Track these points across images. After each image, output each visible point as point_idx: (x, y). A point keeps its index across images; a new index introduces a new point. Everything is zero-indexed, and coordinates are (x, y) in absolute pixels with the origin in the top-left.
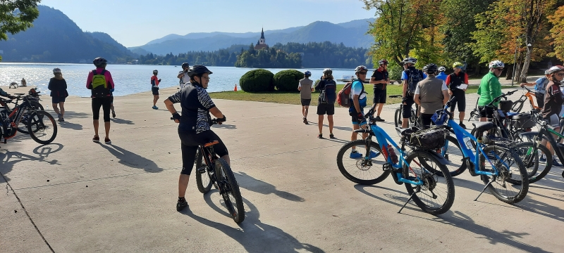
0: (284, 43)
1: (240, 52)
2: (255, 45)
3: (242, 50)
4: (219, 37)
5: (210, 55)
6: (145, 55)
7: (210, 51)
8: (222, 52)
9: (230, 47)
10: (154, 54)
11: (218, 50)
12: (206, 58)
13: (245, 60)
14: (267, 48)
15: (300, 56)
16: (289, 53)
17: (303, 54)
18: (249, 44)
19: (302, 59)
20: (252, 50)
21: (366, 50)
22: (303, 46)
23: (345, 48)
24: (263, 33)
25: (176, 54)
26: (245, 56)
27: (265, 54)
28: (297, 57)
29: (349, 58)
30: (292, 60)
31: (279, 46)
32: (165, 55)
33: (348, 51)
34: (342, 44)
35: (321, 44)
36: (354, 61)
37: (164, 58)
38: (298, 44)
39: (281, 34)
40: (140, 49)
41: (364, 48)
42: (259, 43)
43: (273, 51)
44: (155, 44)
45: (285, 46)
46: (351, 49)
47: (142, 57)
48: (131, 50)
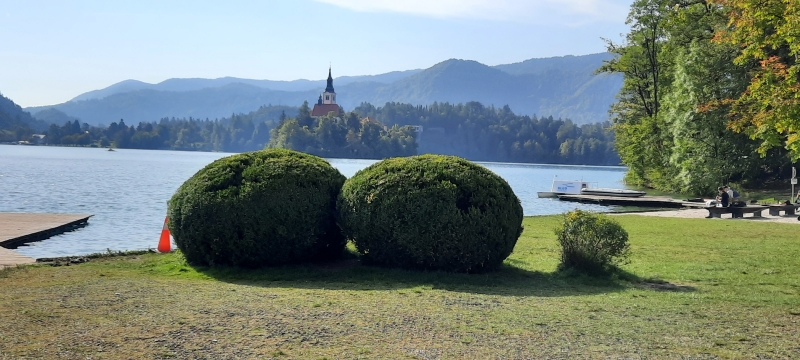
0: (379, 103)
1: (277, 121)
2: (311, 107)
3: (283, 117)
4: (234, 89)
5: (210, 126)
6: (62, 124)
7: (212, 119)
8: (237, 121)
9: (256, 109)
10: (83, 121)
11: (228, 116)
12: (201, 133)
13: (288, 140)
14: (340, 112)
15: (414, 134)
16: (389, 127)
17: (420, 129)
18: (299, 105)
19: (418, 141)
20: (306, 118)
21: (560, 123)
22: (420, 110)
23: (514, 117)
24: (330, 80)
25: (132, 122)
26: (288, 130)
27: (334, 126)
28: (407, 134)
29: (523, 139)
30: (395, 142)
31: (367, 109)
32: (107, 125)
33: (520, 123)
34: (507, 108)
35: (460, 107)
36: (533, 146)
37: (105, 132)
38: (410, 107)
39: (370, 84)
40: (53, 111)
41: (555, 119)
42: (320, 101)
43: (354, 120)
44: (90, 102)
45: (379, 111)
46: (526, 119)
47: (54, 128)
48: (33, 114)
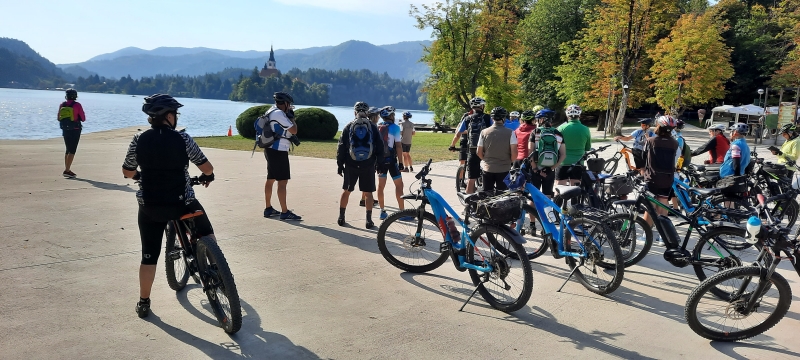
0: (304, 69)
1: (237, 79)
2: (260, 70)
3: (241, 77)
4: (206, 55)
5: (191, 81)
6: (86, 77)
7: (192, 76)
8: (210, 78)
9: (222, 70)
10: (100, 75)
11: (203, 74)
12: (185, 85)
13: (245, 92)
14: (279, 74)
15: (326, 89)
16: (311, 84)
17: (330, 86)
18: (252, 68)
19: (330, 93)
20: (256, 77)
21: (418, 84)
22: (331, 74)
23: (390, 80)
24: (272, 53)
25: (136, 77)
26: (245, 85)
27: (275, 83)
28: (322, 89)
29: (395, 94)
30: (314, 94)
31: (296, 72)
32: (119, 78)
33: (394, 84)
34: (386, 74)
35: (356, 72)
36: (402, 98)
37: (118, 83)
38: (324, 72)
39: (298, 55)
40: (77, 67)
41: (416, 81)
42: (266, 66)
43: (288, 79)
44: (105, 61)
45: (304, 74)
46: (398, 82)
47: (81, 79)
48: (63, 69)
